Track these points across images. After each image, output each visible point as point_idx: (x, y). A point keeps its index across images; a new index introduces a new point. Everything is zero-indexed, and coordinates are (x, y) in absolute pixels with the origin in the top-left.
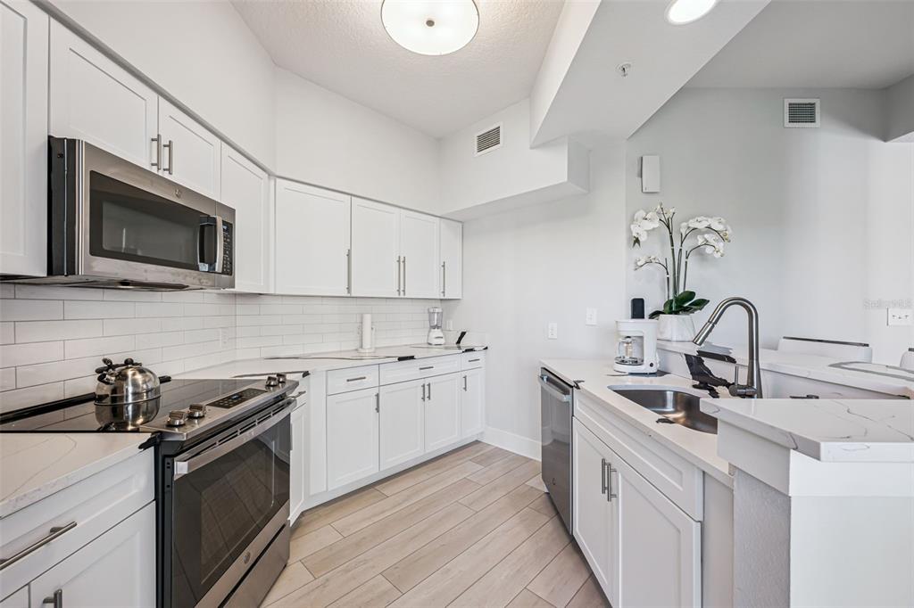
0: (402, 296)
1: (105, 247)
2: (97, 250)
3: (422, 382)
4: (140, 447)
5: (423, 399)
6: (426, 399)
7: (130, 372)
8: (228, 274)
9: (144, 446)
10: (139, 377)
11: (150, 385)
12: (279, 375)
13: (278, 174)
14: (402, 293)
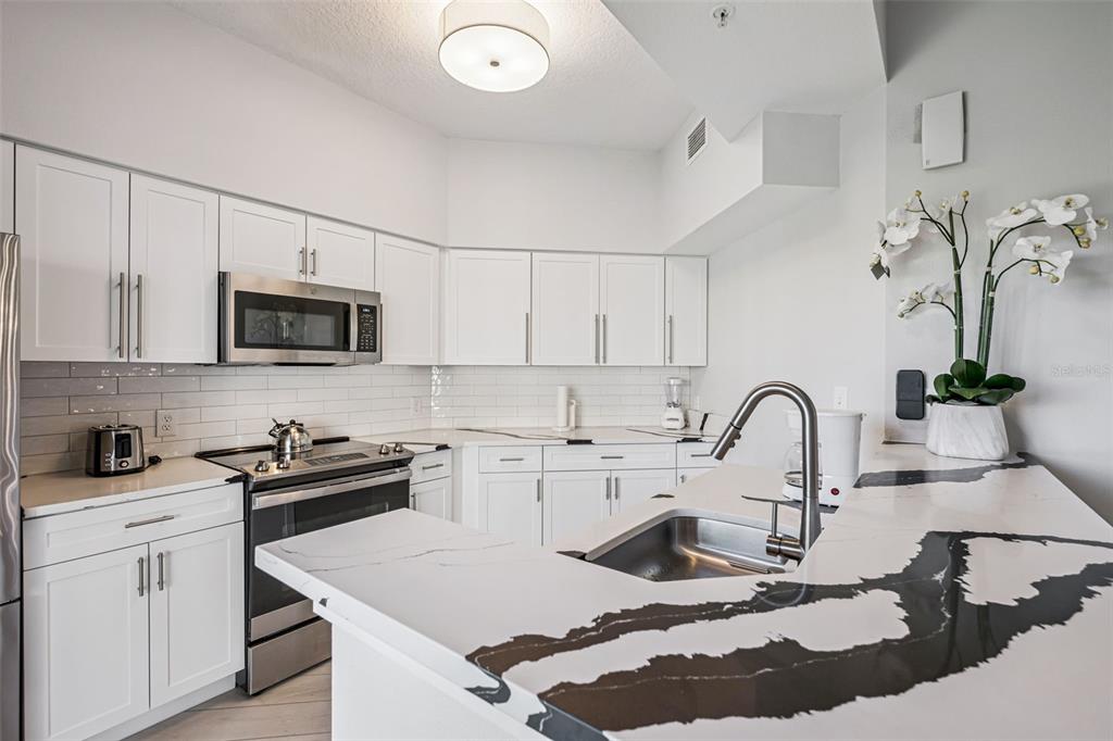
0: (601, 364)
1: (247, 341)
2: (240, 343)
3: (607, 474)
4: (227, 480)
5: (608, 496)
6: (613, 497)
7: (293, 430)
8: (371, 351)
9: (231, 481)
10: (297, 435)
11: (303, 442)
12: (397, 444)
13: (451, 245)
14: (601, 360)
